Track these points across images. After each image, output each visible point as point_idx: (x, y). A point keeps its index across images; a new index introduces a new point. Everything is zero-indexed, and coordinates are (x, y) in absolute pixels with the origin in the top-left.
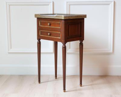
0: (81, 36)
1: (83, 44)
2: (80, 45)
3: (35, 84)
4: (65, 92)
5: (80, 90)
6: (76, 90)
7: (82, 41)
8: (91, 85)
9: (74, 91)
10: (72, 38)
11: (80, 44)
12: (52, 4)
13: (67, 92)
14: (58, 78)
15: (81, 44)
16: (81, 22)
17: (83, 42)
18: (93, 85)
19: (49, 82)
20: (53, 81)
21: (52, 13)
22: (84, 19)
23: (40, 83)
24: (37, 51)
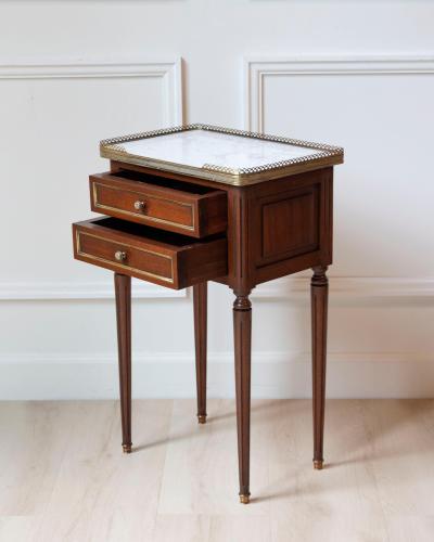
0: (318, 248)
1: (329, 283)
2: (312, 285)
3: (109, 456)
4: (247, 502)
5: (314, 488)
6: (297, 492)
7: (326, 269)
8: (365, 459)
9: (286, 494)
10: (276, 262)
11: (313, 279)
12: (176, 70)
13: (255, 500)
14: (211, 420)
15: (316, 283)
16: (318, 185)
17: (327, 273)
18: (374, 457)
19: (170, 446)
20: (189, 435)
21: (178, 124)
22: (332, 168)
23: (129, 451)
24: (112, 293)
